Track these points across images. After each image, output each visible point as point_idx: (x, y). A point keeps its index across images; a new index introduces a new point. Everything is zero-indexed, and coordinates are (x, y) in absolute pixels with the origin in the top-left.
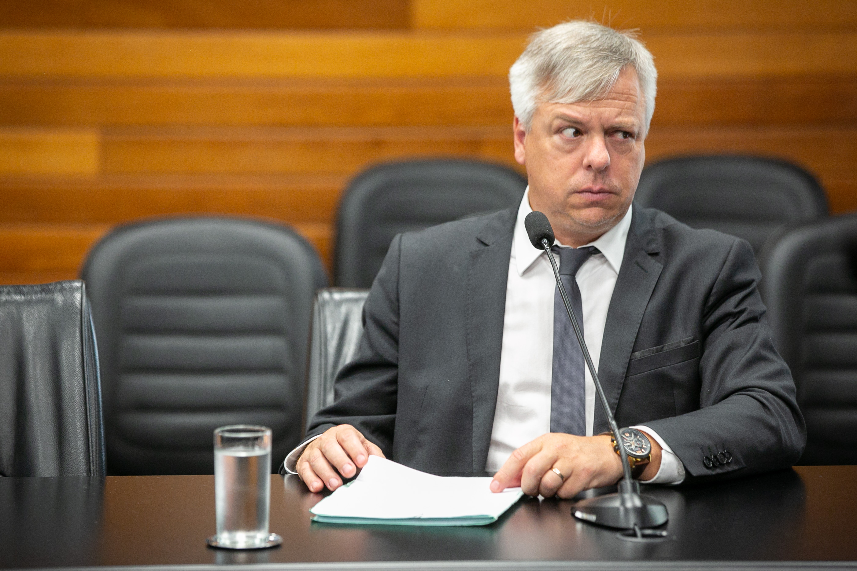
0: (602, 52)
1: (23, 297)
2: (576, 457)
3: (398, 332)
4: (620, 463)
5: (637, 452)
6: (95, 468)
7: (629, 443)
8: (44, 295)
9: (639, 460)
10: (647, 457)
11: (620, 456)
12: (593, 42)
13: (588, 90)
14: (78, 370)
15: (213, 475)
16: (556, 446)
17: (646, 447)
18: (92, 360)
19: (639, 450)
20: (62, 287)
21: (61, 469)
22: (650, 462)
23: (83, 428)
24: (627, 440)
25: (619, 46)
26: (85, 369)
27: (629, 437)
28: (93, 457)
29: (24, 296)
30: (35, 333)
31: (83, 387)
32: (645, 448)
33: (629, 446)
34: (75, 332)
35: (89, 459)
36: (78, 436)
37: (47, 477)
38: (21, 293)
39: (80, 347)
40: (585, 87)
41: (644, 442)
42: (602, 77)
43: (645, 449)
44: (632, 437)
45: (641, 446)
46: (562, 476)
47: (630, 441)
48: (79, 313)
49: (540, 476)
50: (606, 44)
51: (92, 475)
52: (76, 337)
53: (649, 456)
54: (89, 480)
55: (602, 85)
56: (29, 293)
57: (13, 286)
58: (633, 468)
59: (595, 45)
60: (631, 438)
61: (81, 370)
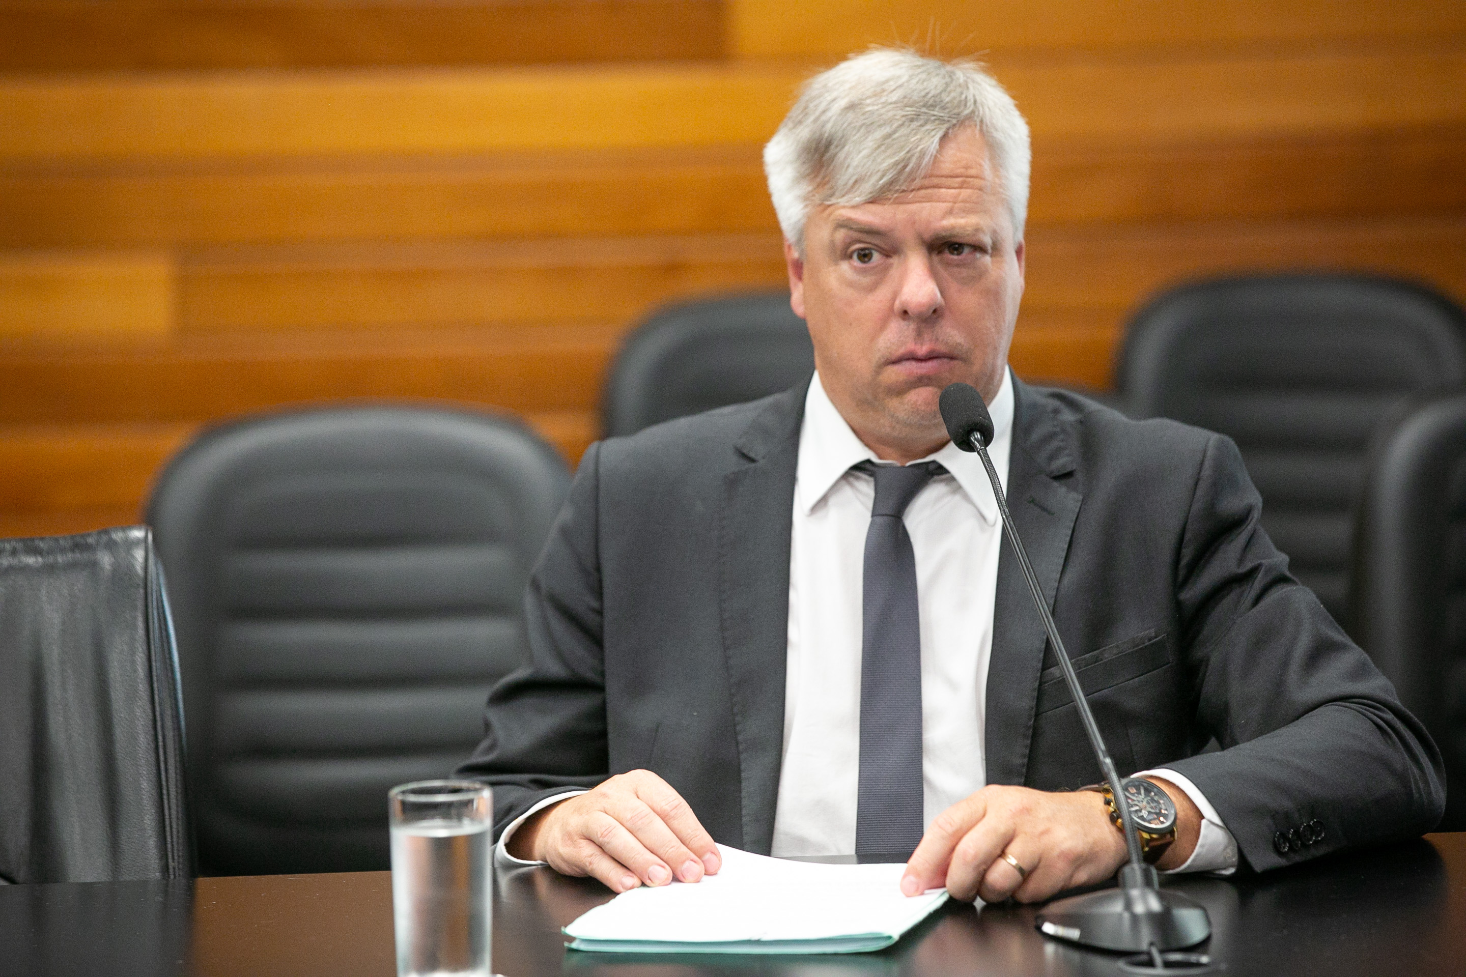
0: (908, 109)
1: (40, 559)
2: (1046, 832)
3: (601, 627)
4: (1122, 843)
5: (1152, 822)
6: (176, 864)
7: (1137, 805)
8: (78, 555)
9: (1154, 836)
10: (1170, 831)
11: (1121, 830)
12: (894, 90)
13: (885, 179)
14: (142, 687)
15: (387, 872)
16: (1010, 810)
17: (1166, 812)
18: (167, 670)
19: (1154, 819)
20: (111, 539)
21: (116, 867)
22: (1174, 839)
23: (154, 792)
24: (1133, 800)
25: (941, 93)
26: (155, 685)
27: (1136, 795)
28: (173, 845)
29: (43, 558)
30: (63, 623)
31: (151, 718)
32: (1165, 814)
33: (1136, 811)
34: (135, 618)
35: (166, 848)
36: (145, 808)
37: (91, 883)
38: (36, 551)
39: (145, 647)
40: (880, 174)
41: (1164, 803)
42: (908, 155)
43: (1165, 816)
44: (1140, 794)
45: (1158, 811)
46: (1021, 870)
47: (1139, 801)
48: (142, 584)
49: (984, 867)
50: (916, 93)
51: (172, 877)
52: (137, 628)
53: (1173, 830)
54: (167, 885)
55: (908, 169)
56: (50, 552)
57: (22, 540)
58: (1146, 852)
59: (894, 97)
60: (1140, 796)
61: (147, 686)
